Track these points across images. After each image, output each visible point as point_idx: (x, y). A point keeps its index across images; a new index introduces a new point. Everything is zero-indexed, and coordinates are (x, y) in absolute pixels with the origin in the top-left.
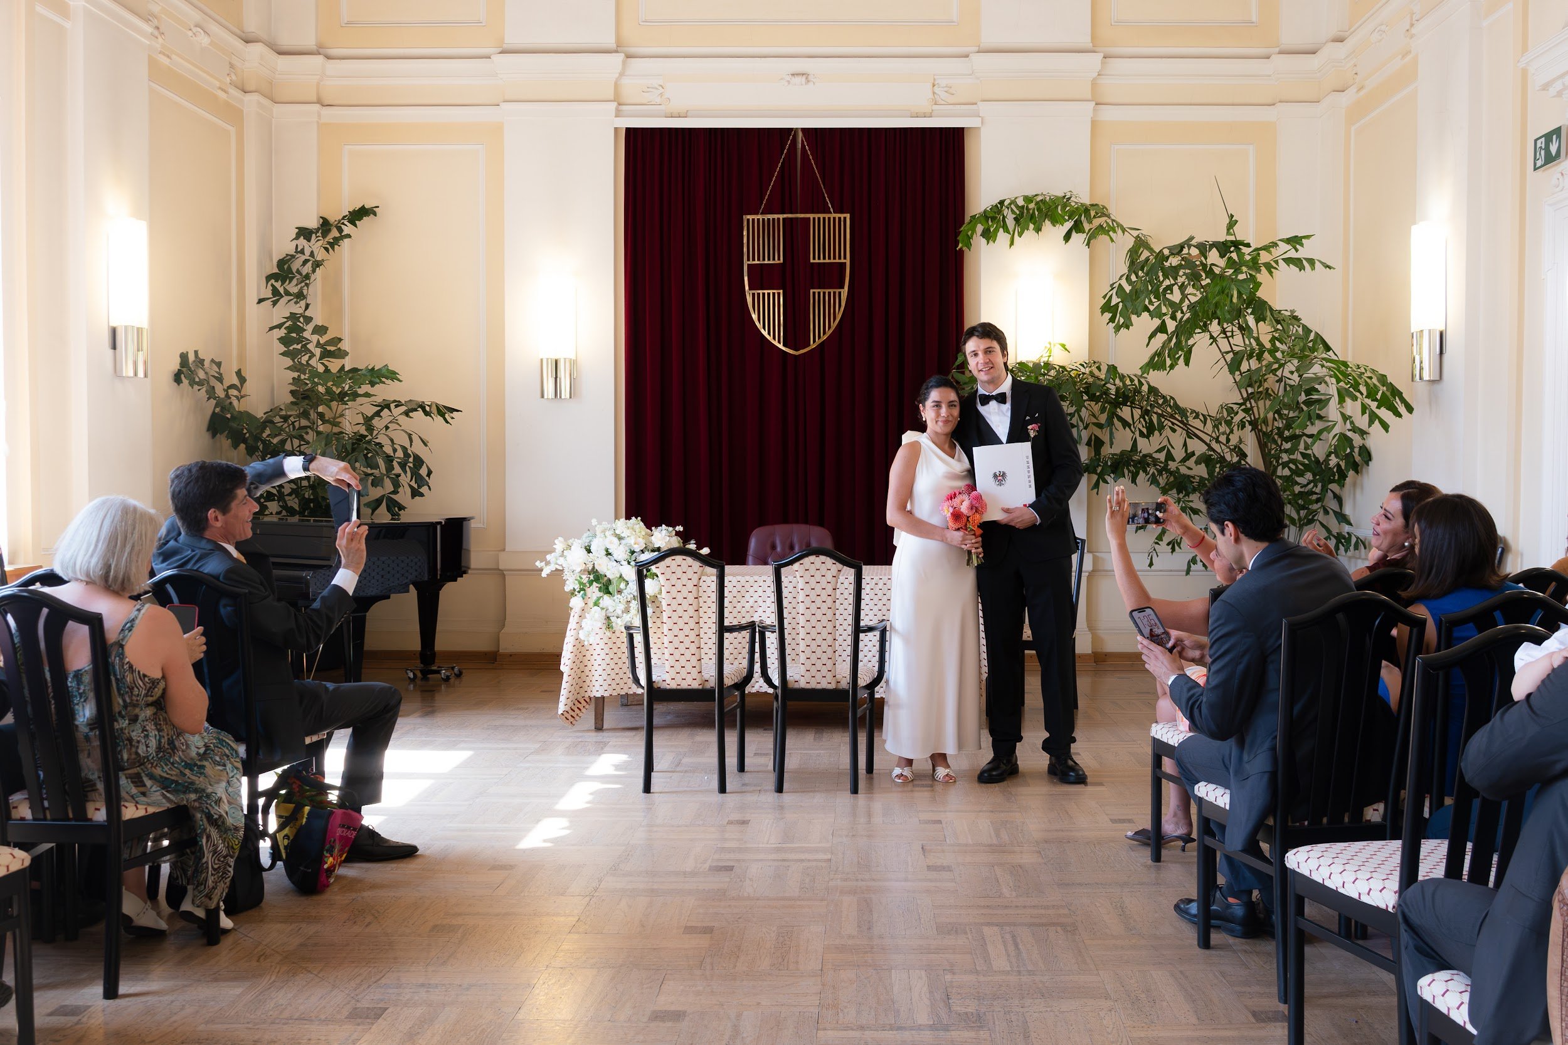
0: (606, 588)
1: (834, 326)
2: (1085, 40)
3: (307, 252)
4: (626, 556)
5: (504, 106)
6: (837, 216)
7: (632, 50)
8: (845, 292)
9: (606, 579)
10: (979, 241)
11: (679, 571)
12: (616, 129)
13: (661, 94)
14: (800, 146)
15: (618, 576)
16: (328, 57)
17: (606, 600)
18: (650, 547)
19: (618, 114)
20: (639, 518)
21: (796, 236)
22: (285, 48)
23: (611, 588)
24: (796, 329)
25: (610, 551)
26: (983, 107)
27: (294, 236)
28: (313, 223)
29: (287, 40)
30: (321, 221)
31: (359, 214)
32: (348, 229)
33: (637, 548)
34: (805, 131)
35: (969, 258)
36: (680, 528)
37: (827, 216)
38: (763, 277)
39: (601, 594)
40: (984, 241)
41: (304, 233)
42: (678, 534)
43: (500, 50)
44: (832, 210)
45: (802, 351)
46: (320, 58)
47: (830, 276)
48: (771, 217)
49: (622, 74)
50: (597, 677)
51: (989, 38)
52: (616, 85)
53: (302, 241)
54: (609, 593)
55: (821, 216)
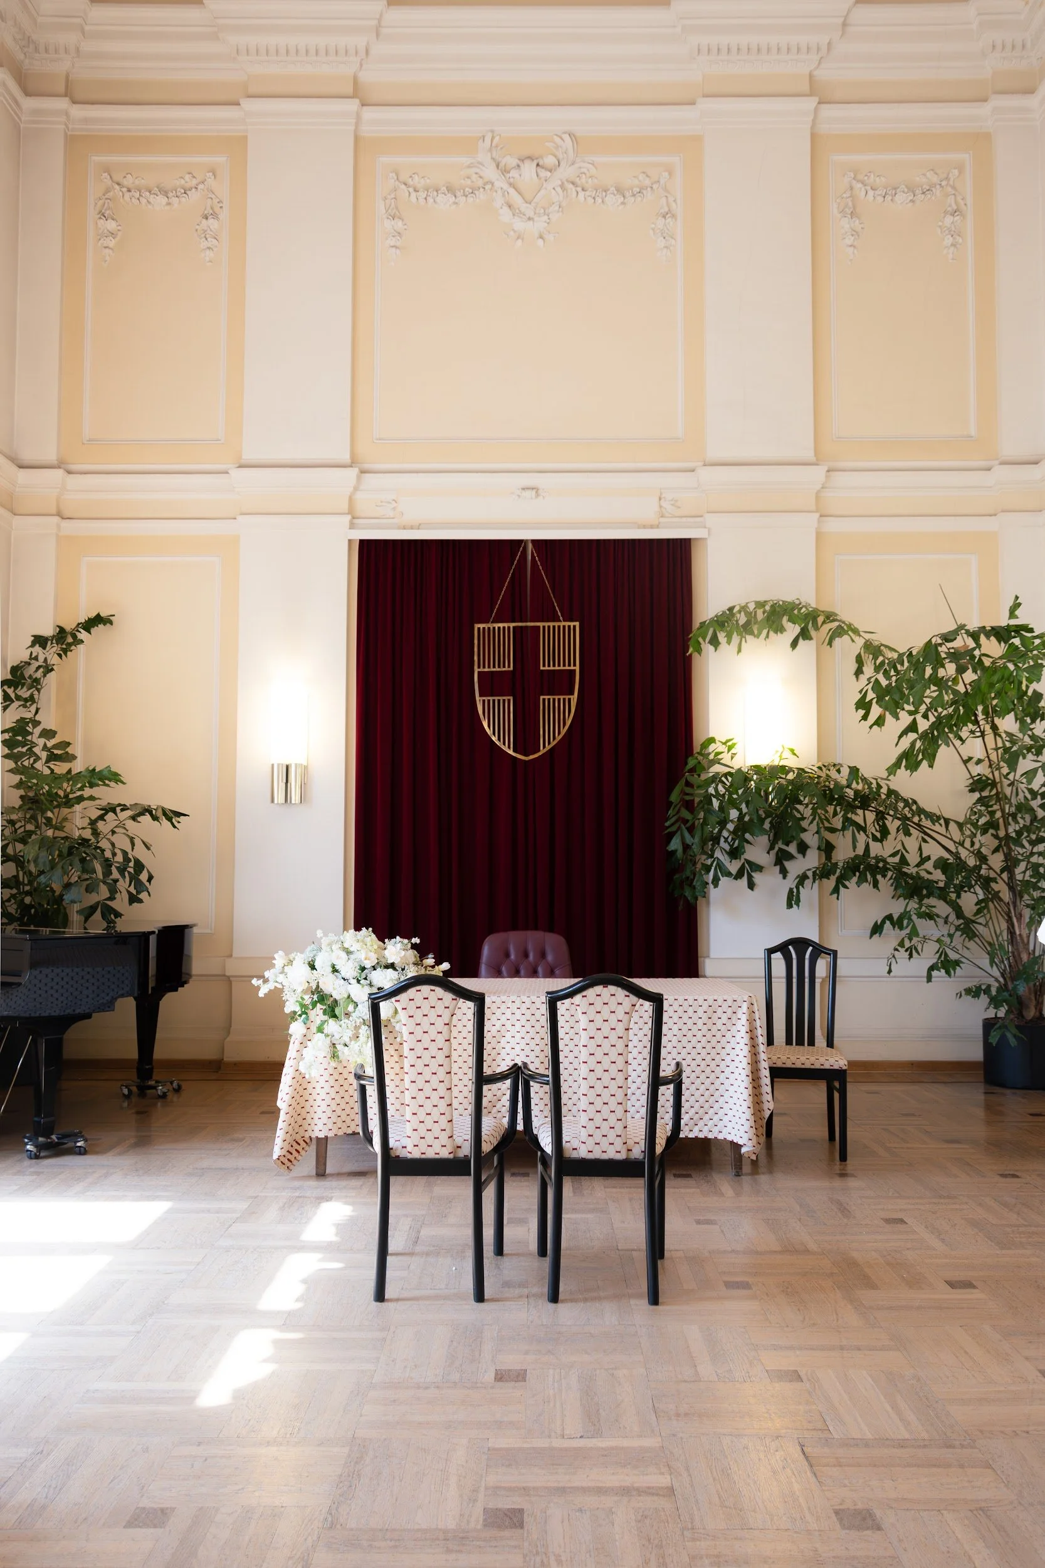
0: (332, 1011)
1: (564, 731)
2: (810, 455)
3: (41, 658)
4: (356, 973)
5: (240, 518)
6: (567, 624)
7: (366, 466)
8: (574, 698)
9: (332, 999)
10: (708, 648)
11: (426, 1006)
12: (350, 541)
13: (394, 509)
14: (529, 557)
15: (346, 996)
16: (69, 472)
17: (332, 1026)
18: (383, 963)
19: (352, 526)
20: (370, 929)
21: (526, 644)
22: (26, 463)
23: (337, 1011)
24: (526, 736)
25: (337, 967)
26: (710, 519)
27: (30, 644)
28: (48, 631)
29: (27, 456)
30: (58, 629)
31: (97, 620)
32: (83, 635)
33: (368, 965)
34: (535, 542)
35: (697, 661)
36: (416, 940)
37: (556, 624)
38: (492, 684)
39: (326, 1018)
40: (711, 648)
41: (40, 641)
42: (414, 947)
43: (237, 465)
44: (561, 618)
45: (531, 757)
46: (59, 473)
47: (560, 683)
48: (501, 625)
49: (356, 489)
50: (320, 1114)
51: (713, 454)
52: (351, 500)
53: (37, 649)
54: (334, 1016)
55: (551, 624)
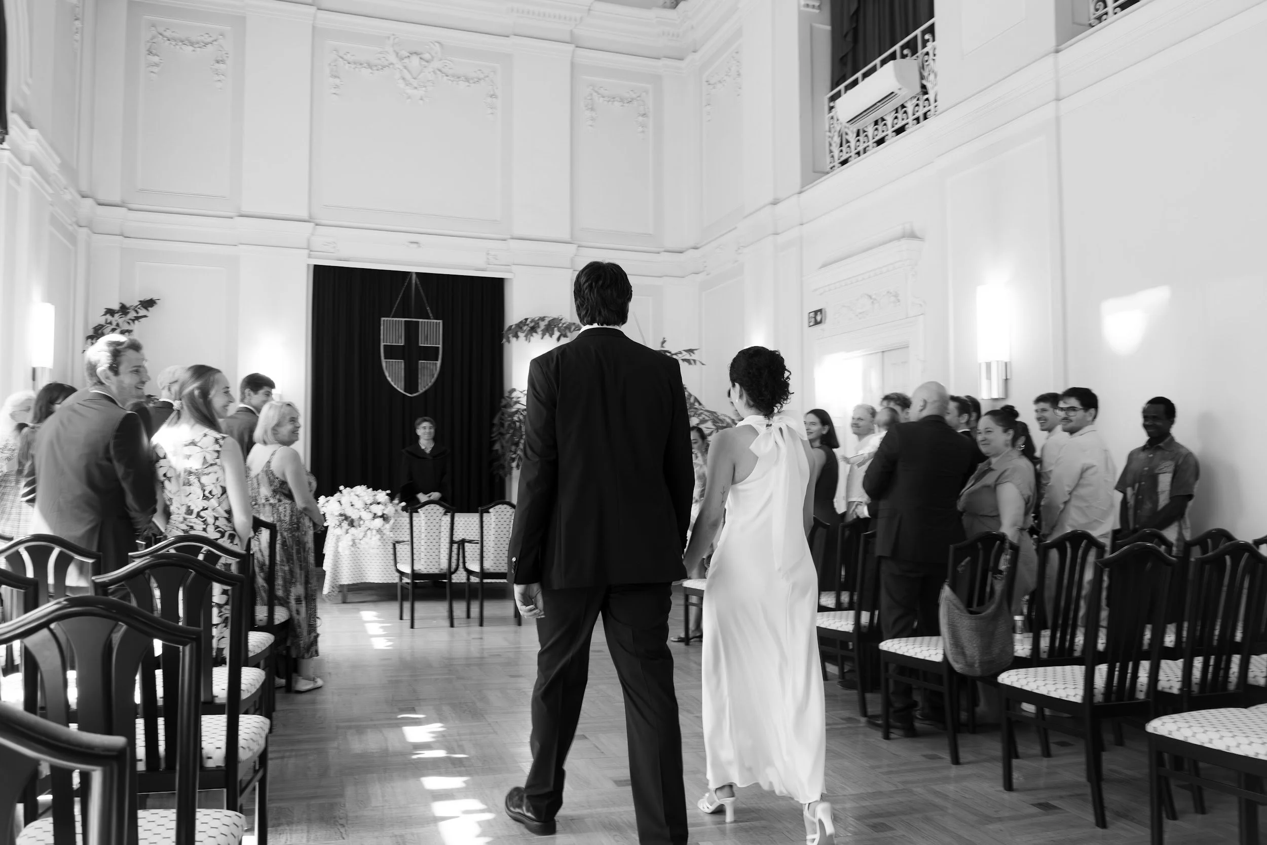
0: (352, 524)
1: (433, 380)
2: (567, 237)
3: (114, 323)
4: (363, 506)
5: (241, 247)
6: (435, 321)
7: (318, 221)
8: (439, 363)
9: (350, 519)
10: (513, 340)
11: (432, 512)
12: (308, 265)
13: (334, 247)
14: (414, 282)
15: (359, 517)
16: (130, 209)
17: (353, 530)
18: (375, 502)
19: (310, 256)
21: (411, 331)
22: (102, 201)
23: (355, 524)
24: (411, 380)
25: (353, 503)
26: (514, 268)
27: (103, 313)
28: (116, 306)
29: (102, 197)
30: (121, 305)
31: (149, 304)
32: (142, 312)
33: (369, 502)
34: (418, 274)
35: (506, 345)
36: (388, 492)
37: (429, 321)
38: (392, 352)
39: (349, 527)
40: (515, 339)
41: (110, 312)
42: (388, 495)
43: (238, 214)
44: (431, 315)
45: (415, 395)
46: (124, 210)
47: (431, 354)
48: (395, 319)
49: (313, 234)
50: (345, 573)
51: (517, 232)
52: (309, 241)
53: (109, 317)
54: (353, 526)
55: (426, 320)
